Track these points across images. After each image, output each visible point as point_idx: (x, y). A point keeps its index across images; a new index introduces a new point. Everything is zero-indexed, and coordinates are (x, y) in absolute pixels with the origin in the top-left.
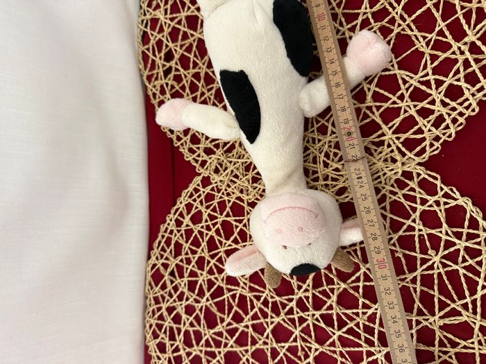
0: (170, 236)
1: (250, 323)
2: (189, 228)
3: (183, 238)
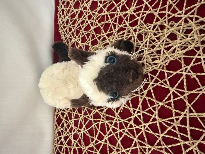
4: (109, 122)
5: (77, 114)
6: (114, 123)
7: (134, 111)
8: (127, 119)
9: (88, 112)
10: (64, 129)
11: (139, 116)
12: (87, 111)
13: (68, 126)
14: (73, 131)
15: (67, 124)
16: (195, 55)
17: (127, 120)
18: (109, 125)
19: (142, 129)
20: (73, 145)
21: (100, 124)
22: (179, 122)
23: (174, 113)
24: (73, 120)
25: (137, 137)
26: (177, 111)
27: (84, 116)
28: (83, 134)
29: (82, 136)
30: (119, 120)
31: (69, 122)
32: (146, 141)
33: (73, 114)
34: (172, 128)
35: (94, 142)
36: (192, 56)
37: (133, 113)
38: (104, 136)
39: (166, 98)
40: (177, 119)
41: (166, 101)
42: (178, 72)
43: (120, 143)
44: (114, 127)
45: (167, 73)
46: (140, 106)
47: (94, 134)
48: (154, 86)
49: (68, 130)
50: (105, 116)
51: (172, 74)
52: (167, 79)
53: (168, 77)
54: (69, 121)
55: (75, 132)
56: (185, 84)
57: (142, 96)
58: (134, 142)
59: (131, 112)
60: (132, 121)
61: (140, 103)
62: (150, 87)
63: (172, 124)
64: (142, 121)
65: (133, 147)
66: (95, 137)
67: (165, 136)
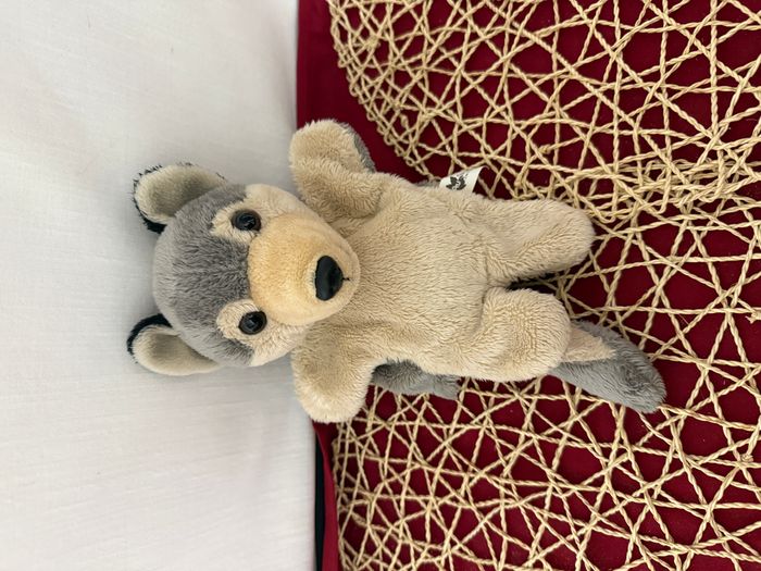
0: (351, 455)
1: (541, 556)
2: (379, 429)
3: (374, 451)
4: (533, 503)
5: (409, 498)
6: (548, 501)
7: (606, 452)
8: (590, 480)
9: (448, 486)
10: (378, 557)
11: (627, 465)
12: (442, 481)
13: (391, 544)
14: (413, 559)
15: (386, 538)
16: (745, 252)
17: (590, 485)
18: (536, 511)
19: (645, 500)
21: (503, 515)
22: (748, 456)
23: (728, 435)
24: (402, 522)
25: (635, 529)
26: (738, 425)
27: (437, 502)
28: (451, 560)
29: (451, 566)
30: (565, 490)
31: (389, 533)
32: (667, 536)
33: (398, 502)
34: (734, 480)
37: (603, 460)
38: (527, 548)
39: (695, 393)
40: (742, 450)
41: (696, 402)
42: (711, 309)
43: (584, 560)
44: (554, 516)
45: (676, 316)
46: (620, 433)
47: (492, 551)
49: (394, 559)
50: (514, 488)
51: (694, 316)
52: (681, 336)
53: (682, 329)
54: (387, 528)
55: (420, 561)
56: (738, 341)
58: (631, 547)
59: (598, 457)
60: (608, 482)
61: (620, 424)
63: (732, 468)
64: (637, 478)
65: (631, 561)
66: (498, 559)
67: (719, 506)
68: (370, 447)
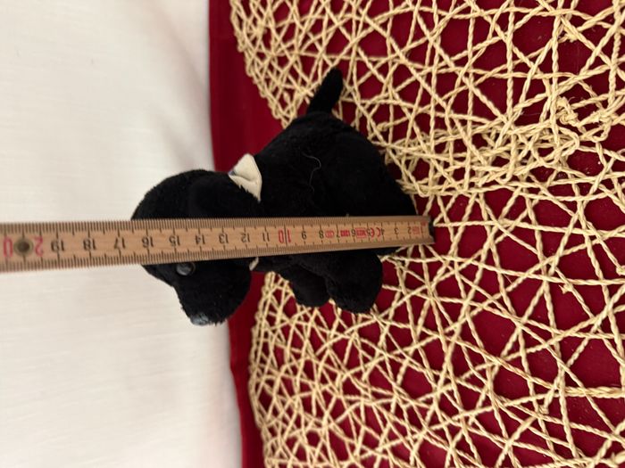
0: (265, 340)
1: (387, 446)
2: (285, 324)
3: (281, 340)
4: (382, 405)
5: (303, 380)
6: (393, 407)
7: (437, 378)
8: (422, 399)
9: (327, 377)
10: (280, 419)
11: (451, 393)
12: (325, 373)
13: (290, 412)
14: (303, 426)
15: (286, 407)
16: (566, 225)
17: (423, 402)
18: (385, 412)
19: (460, 425)
20: (311, 460)
21: (362, 409)
22: (545, 409)
23: (531, 388)
24: (298, 397)
25: (453, 444)
26: (540, 382)
28: (327, 433)
29: (328, 438)
30: (405, 402)
31: (288, 403)
33: (295, 381)
35: (357, 452)
36: (560, 226)
37: (433, 385)
38: (377, 437)
39: (509, 346)
40: (541, 402)
41: (510, 352)
42: (530, 274)
43: (416, 458)
45: (503, 275)
46: (447, 365)
47: (354, 433)
48: (475, 313)
49: (291, 423)
50: (369, 390)
51: (516, 278)
52: (503, 293)
53: (505, 287)
54: (287, 399)
55: (308, 428)
56: (549, 307)
57: (448, 339)
59: (430, 382)
60: (435, 404)
61: (448, 359)
62: (465, 316)
63: (530, 415)
64: (457, 405)
67: (516, 444)
68: (279, 337)
